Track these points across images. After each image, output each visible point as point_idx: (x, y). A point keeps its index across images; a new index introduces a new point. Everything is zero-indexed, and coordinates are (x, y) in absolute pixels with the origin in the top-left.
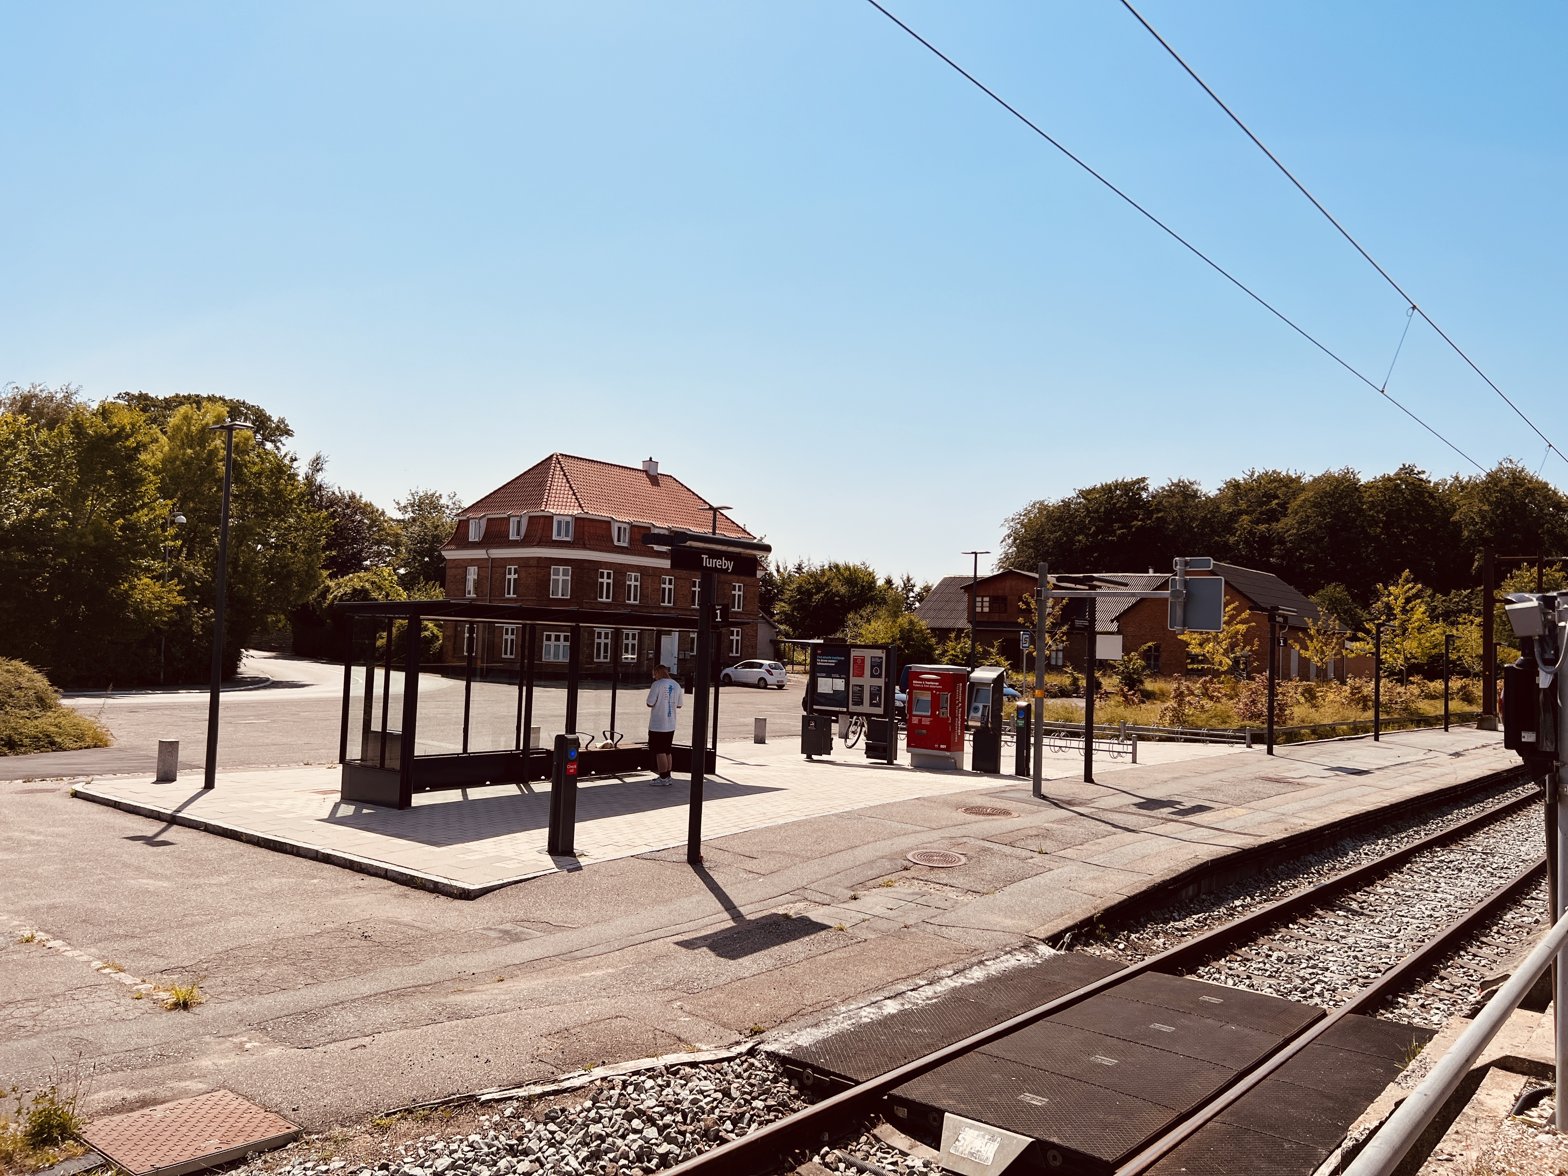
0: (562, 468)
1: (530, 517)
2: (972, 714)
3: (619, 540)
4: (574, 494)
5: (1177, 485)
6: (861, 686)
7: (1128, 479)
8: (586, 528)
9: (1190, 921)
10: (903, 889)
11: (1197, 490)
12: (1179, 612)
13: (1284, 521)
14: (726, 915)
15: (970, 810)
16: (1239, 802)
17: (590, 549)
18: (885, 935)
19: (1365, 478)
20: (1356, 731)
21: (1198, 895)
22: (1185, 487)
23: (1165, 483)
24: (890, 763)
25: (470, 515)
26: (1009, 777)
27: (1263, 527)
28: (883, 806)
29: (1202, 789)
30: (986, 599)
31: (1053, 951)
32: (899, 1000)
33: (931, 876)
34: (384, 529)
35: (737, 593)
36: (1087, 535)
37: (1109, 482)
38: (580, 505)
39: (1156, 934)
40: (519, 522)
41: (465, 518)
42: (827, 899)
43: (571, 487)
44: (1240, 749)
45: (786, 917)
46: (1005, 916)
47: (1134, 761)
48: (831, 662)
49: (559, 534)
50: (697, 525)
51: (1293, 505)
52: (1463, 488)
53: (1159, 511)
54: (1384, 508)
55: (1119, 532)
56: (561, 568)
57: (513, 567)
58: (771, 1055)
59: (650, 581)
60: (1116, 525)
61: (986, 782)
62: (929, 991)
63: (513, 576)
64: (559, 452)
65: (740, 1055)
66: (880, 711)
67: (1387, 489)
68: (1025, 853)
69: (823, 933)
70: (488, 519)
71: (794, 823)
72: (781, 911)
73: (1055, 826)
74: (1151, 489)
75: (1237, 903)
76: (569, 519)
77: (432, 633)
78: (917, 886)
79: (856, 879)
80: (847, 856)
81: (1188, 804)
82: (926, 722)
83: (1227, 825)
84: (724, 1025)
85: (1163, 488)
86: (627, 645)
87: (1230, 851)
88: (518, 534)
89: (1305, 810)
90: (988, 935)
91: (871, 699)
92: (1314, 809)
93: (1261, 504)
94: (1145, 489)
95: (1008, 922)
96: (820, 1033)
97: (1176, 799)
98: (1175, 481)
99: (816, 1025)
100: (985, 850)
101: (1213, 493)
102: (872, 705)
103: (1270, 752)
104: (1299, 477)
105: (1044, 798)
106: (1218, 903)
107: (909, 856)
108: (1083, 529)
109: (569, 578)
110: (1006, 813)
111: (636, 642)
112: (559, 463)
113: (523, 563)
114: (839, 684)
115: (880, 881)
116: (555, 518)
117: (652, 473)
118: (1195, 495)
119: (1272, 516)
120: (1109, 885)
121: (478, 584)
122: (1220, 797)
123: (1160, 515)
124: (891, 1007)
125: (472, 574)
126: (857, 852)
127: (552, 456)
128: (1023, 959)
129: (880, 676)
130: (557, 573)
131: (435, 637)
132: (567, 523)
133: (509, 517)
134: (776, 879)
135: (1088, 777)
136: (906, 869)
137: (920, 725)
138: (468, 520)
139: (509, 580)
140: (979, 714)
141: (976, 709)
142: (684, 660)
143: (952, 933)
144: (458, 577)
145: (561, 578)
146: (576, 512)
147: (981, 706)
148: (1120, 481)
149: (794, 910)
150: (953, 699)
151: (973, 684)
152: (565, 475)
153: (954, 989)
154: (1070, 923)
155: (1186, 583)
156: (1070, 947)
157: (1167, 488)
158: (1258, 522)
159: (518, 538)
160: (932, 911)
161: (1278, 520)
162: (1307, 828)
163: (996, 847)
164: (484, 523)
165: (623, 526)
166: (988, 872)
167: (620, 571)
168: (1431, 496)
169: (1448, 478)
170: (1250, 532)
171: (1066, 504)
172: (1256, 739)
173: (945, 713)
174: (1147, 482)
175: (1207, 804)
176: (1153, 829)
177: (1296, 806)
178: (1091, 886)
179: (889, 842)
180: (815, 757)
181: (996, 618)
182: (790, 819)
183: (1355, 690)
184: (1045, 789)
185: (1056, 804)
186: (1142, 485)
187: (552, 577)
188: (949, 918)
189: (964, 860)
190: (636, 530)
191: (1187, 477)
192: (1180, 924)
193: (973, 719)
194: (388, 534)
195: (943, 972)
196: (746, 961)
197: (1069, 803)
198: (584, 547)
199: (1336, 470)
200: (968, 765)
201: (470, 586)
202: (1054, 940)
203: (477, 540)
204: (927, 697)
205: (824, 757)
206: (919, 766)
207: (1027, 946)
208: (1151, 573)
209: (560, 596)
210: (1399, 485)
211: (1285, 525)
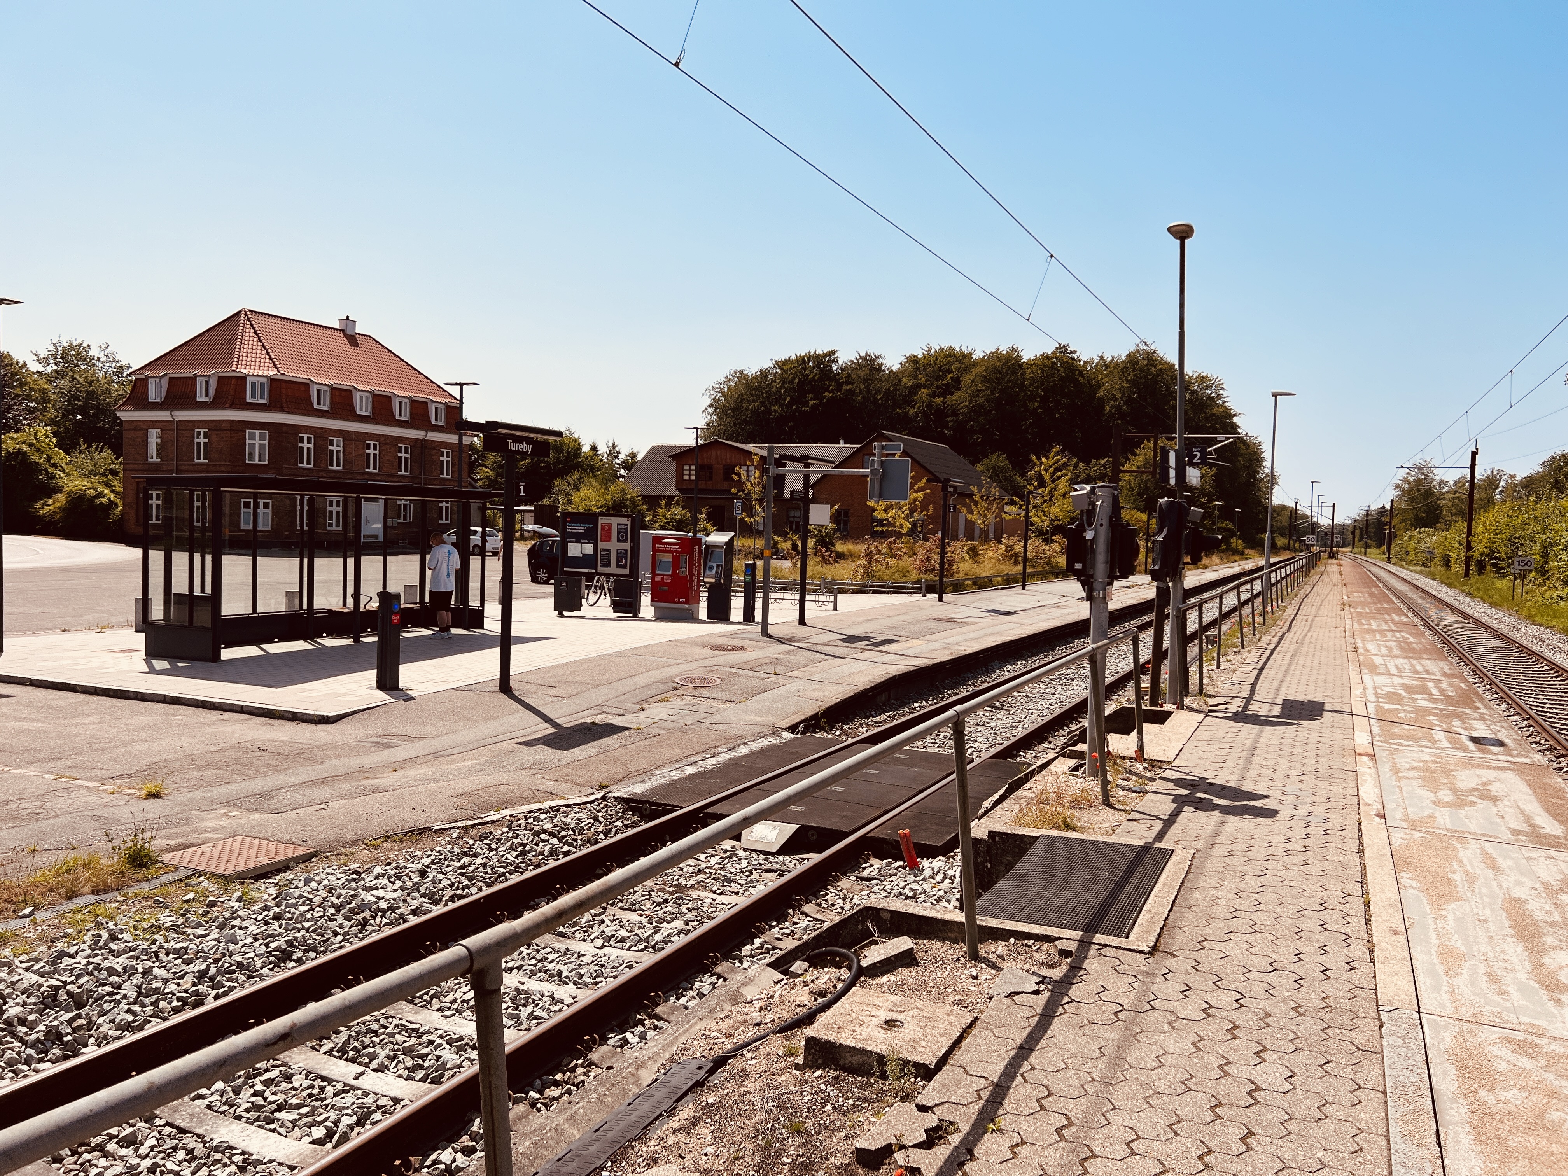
0: (252, 325)
1: (219, 378)
2: (708, 572)
3: (319, 403)
4: (268, 353)
5: (864, 359)
6: (609, 550)
7: (819, 352)
8: (284, 391)
9: (883, 717)
10: (677, 703)
11: (882, 364)
12: (877, 486)
13: (959, 393)
14: (547, 725)
15: (714, 648)
16: (917, 636)
17: (288, 412)
18: (672, 731)
19: (1027, 355)
20: (1008, 582)
21: (888, 700)
22: (872, 361)
23: (854, 357)
24: (635, 616)
25: (148, 373)
26: (739, 623)
27: (939, 400)
28: (645, 647)
29: (889, 628)
30: (693, 467)
31: (792, 736)
32: (694, 766)
33: (697, 693)
34: (26, 383)
35: (445, 459)
36: (781, 406)
37: (803, 354)
38: (275, 366)
39: (861, 725)
40: (207, 383)
41: (143, 376)
42: (622, 712)
43: (263, 346)
44: (917, 597)
45: (594, 723)
46: (756, 715)
47: (835, 609)
48: (581, 529)
49: (253, 396)
50: (401, 389)
51: (966, 379)
52: (1107, 366)
53: (848, 383)
54: (1042, 384)
55: (811, 402)
56: (257, 432)
57: (202, 431)
58: (617, 799)
59: (353, 446)
60: (810, 396)
61: (720, 628)
62: (713, 761)
63: (202, 440)
64: (247, 308)
65: (597, 800)
66: (626, 571)
67: (1045, 366)
68: (763, 675)
69: (626, 732)
70: (170, 379)
71: (576, 662)
72: (589, 720)
73: (782, 656)
74: (840, 362)
75: (916, 705)
76: (264, 380)
77: (109, 499)
78: (687, 700)
79: (639, 698)
80: (628, 682)
81: (880, 638)
82: (667, 580)
83: (910, 652)
84: (581, 785)
85: (852, 361)
86: (331, 512)
87: (911, 669)
88: (207, 395)
89: (966, 640)
90: (747, 727)
91: (618, 561)
92: (972, 639)
93: (939, 378)
94: (835, 361)
95: (759, 719)
96: (648, 786)
97: (870, 635)
98: (863, 354)
99: (643, 781)
100: (733, 674)
101: (896, 367)
102: (618, 566)
103: (940, 599)
104: (971, 354)
105: (770, 637)
106: (903, 706)
107: (677, 680)
108: (779, 399)
109: (266, 442)
110: (743, 649)
111: (340, 509)
112: (249, 319)
113: (213, 426)
114: (588, 549)
115: (659, 698)
116: (248, 379)
117: (349, 332)
118: (880, 368)
119: (947, 390)
120: (827, 693)
121: (161, 448)
122: (903, 633)
123: (849, 387)
124: (690, 770)
125: (154, 438)
126: (635, 679)
127: (240, 312)
128: (773, 741)
129: (625, 541)
130: (252, 437)
131: (112, 505)
132: (262, 384)
133: (195, 376)
134: (576, 700)
135: (802, 621)
136: (676, 689)
137: (662, 583)
138: (147, 378)
139: (199, 443)
140: (714, 572)
141: (711, 568)
142: (392, 527)
143: (720, 727)
144: (139, 440)
145: (257, 442)
146: (271, 373)
147: (715, 565)
148: (812, 353)
149: (600, 719)
150: (691, 559)
151: (708, 547)
152: (255, 332)
153: (730, 759)
154: (803, 718)
155: (882, 463)
156: (803, 733)
157: (855, 361)
158: (934, 395)
159: (207, 400)
160: (703, 715)
161: (952, 394)
162: (967, 653)
163: (741, 672)
164: (165, 382)
165: (323, 388)
166: (738, 688)
167: (321, 436)
168: (1081, 374)
169: (1095, 357)
170: (929, 406)
171: (764, 374)
172: (930, 589)
173: (684, 571)
174: (837, 354)
175: (894, 638)
176: (855, 656)
177: (959, 638)
178: (816, 694)
179: (659, 672)
180: (565, 613)
181: (702, 485)
182: (572, 659)
183: (1010, 548)
184: (771, 630)
185: (780, 641)
186: (832, 358)
187: (248, 441)
188: (716, 718)
189: (719, 681)
190: (337, 393)
191: (873, 351)
192: (877, 719)
193: (709, 577)
194: (32, 389)
195: (720, 750)
196: (576, 750)
197: (790, 640)
198: (282, 410)
199: (1004, 348)
200: (703, 614)
201: (153, 450)
202: (792, 729)
203: (158, 400)
204: (668, 558)
205: (575, 613)
206: (661, 617)
207: (775, 733)
208: (842, 445)
209: (257, 462)
210: (1055, 363)
211: (960, 398)
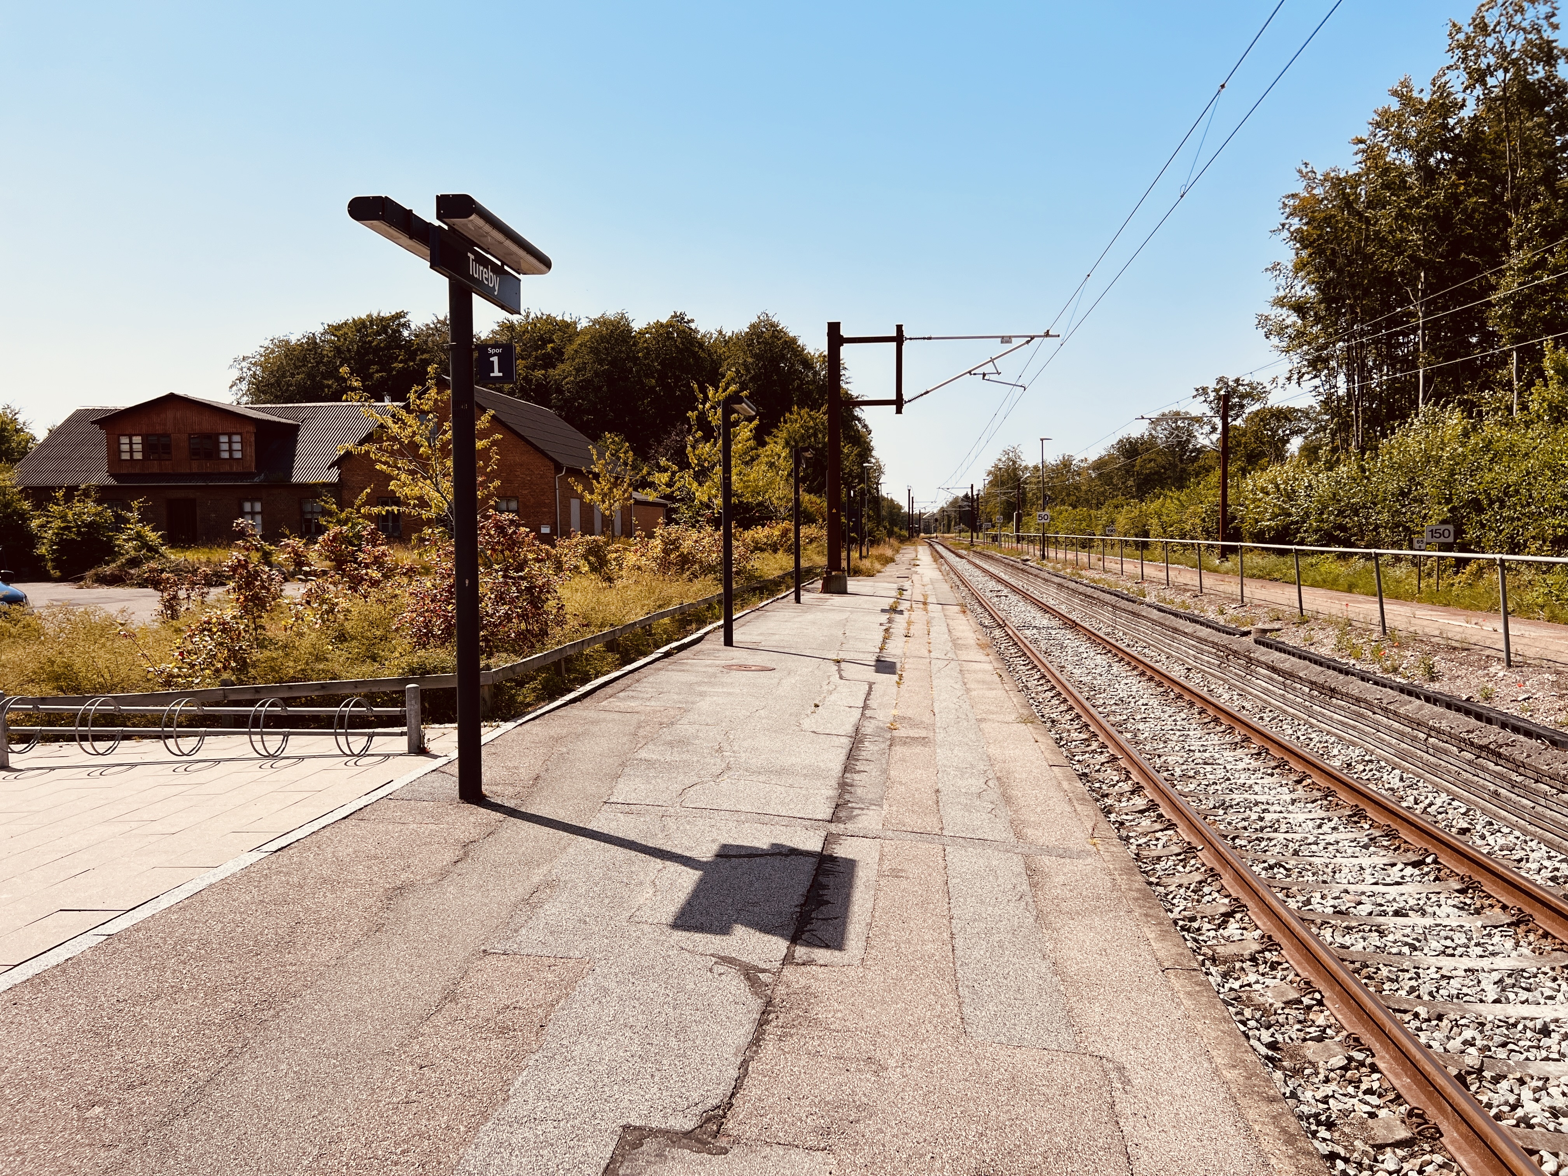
7: (385, 313)
13: (561, 366)
19: (638, 323)
27: (539, 373)
30: (137, 439)
37: (364, 317)
51: (569, 350)
52: (727, 342)
53: (424, 352)
54: (658, 357)
60: (375, 367)
67: (660, 336)
74: (413, 327)
93: (536, 348)
94: (406, 326)
101: (483, 336)
104: (575, 323)
119: (548, 362)
148: (375, 315)
157: (432, 326)
158: (533, 367)
161: (554, 367)
168: (701, 345)
169: (713, 331)
170: (525, 378)
171: (311, 341)
174: (408, 317)
181: (155, 468)
186: (402, 320)
199: (611, 313)
208: (386, 403)
210: (672, 333)
211: (562, 371)
